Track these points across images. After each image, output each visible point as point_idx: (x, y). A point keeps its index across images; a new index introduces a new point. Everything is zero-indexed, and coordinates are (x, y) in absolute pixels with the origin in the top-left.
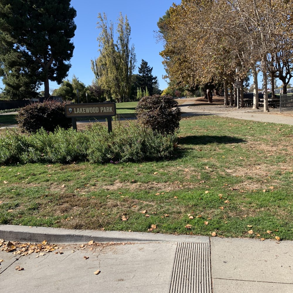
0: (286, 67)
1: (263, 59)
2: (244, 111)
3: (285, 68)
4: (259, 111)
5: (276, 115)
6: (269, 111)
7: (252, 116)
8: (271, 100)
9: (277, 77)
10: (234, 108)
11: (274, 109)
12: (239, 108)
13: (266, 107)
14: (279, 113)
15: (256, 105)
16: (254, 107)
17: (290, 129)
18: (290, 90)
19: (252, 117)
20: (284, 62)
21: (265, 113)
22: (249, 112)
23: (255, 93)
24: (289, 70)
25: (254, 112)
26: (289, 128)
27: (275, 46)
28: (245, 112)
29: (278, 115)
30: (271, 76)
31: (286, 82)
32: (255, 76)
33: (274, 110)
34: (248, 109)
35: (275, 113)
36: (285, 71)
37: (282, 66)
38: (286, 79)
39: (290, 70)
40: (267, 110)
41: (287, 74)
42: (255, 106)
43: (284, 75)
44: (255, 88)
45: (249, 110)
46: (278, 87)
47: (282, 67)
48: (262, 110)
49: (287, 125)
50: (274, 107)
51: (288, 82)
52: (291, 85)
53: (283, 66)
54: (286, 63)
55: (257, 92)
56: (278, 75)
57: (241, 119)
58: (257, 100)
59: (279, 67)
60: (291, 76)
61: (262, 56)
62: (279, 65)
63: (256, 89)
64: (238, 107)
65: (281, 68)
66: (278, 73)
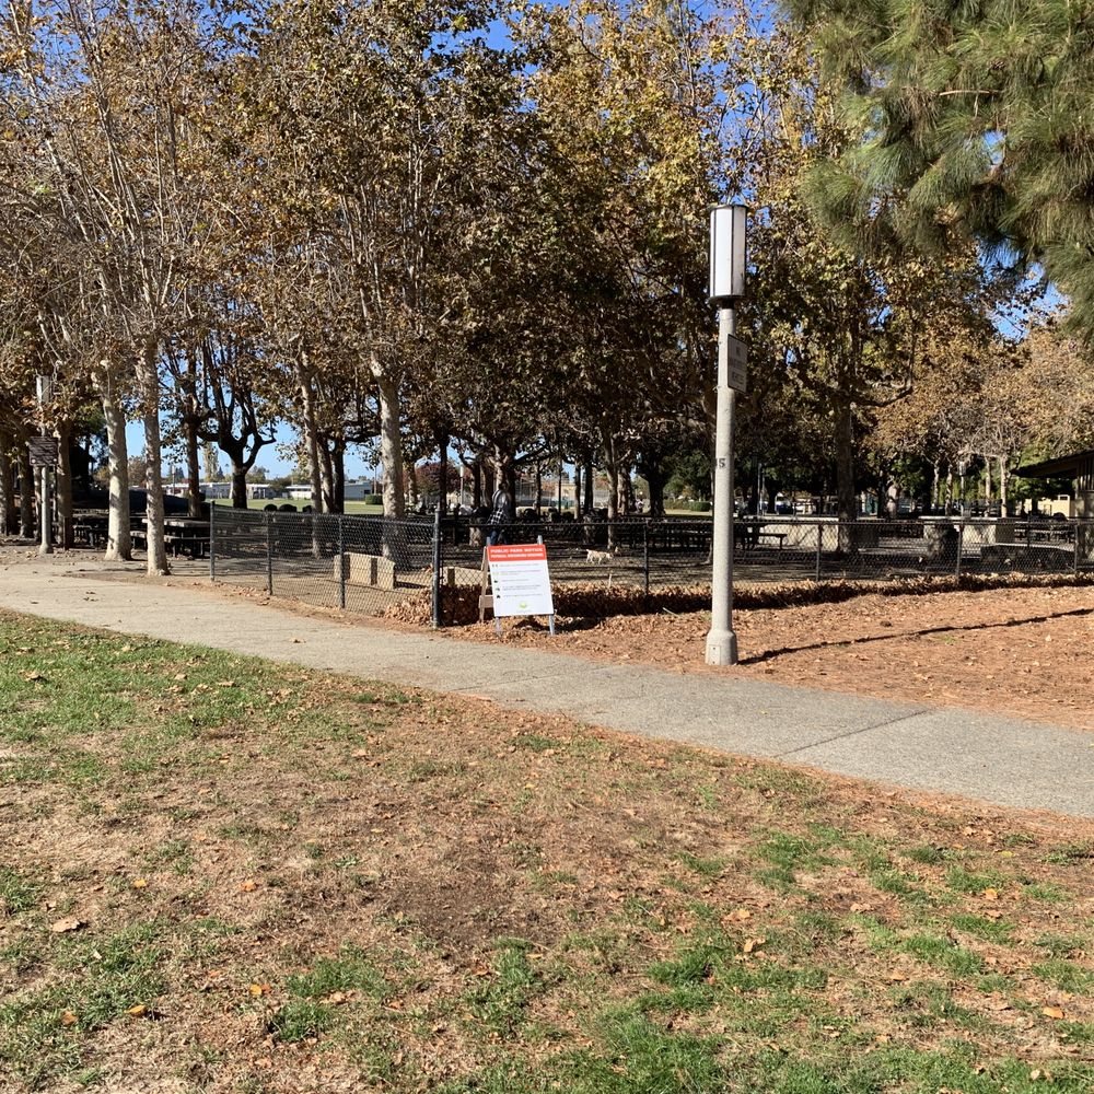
0: (243, 408)
1: (142, 359)
2: (63, 569)
3: (238, 410)
4: (128, 570)
5: (194, 591)
6: (167, 573)
7: (89, 597)
8: (182, 525)
9: (213, 438)
10: (28, 551)
11: (191, 563)
12: (49, 550)
13: (156, 555)
14: (206, 581)
15: (119, 544)
16: (111, 551)
17: (230, 683)
18: (262, 489)
19: (89, 603)
20: (234, 389)
21: (150, 581)
22: (83, 574)
23: (117, 495)
24: (251, 418)
25: (109, 574)
26: (228, 674)
27: (192, 316)
28: (69, 574)
29: (203, 593)
30: (188, 432)
31: (244, 462)
32: (115, 424)
33: (193, 566)
34: (85, 560)
35: (192, 581)
36: (240, 421)
37: (228, 403)
38: (245, 450)
39: (257, 419)
40: (158, 567)
41: (246, 432)
42: (115, 545)
43: (237, 433)
44: (115, 473)
45: (87, 565)
46: (224, 474)
47: (228, 405)
48: (142, 564)
49: (222, 658)
50: (195, 555)
51: (252, 459)
52: (266, 474)
53: (233, 401)
54: (242, 394)
55: (123, 488)
56: (214, 432)
57: (34, 610)
58: (122, 524)
59: (218, 404)
60: (259, 443)
61: (139, 345)
62: (219, 396)
63: (119, 477)
64: (44, 545)
65: (224, 407)
66: (214, 426)
